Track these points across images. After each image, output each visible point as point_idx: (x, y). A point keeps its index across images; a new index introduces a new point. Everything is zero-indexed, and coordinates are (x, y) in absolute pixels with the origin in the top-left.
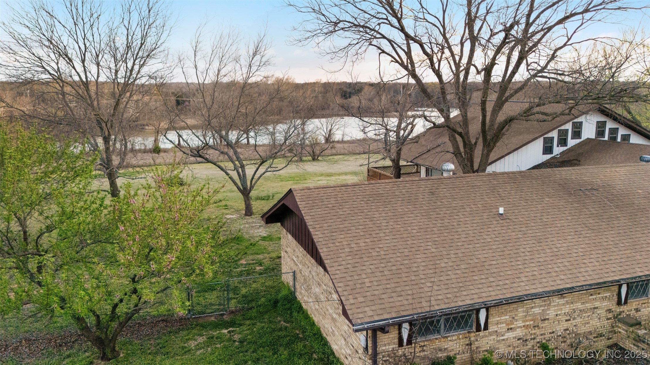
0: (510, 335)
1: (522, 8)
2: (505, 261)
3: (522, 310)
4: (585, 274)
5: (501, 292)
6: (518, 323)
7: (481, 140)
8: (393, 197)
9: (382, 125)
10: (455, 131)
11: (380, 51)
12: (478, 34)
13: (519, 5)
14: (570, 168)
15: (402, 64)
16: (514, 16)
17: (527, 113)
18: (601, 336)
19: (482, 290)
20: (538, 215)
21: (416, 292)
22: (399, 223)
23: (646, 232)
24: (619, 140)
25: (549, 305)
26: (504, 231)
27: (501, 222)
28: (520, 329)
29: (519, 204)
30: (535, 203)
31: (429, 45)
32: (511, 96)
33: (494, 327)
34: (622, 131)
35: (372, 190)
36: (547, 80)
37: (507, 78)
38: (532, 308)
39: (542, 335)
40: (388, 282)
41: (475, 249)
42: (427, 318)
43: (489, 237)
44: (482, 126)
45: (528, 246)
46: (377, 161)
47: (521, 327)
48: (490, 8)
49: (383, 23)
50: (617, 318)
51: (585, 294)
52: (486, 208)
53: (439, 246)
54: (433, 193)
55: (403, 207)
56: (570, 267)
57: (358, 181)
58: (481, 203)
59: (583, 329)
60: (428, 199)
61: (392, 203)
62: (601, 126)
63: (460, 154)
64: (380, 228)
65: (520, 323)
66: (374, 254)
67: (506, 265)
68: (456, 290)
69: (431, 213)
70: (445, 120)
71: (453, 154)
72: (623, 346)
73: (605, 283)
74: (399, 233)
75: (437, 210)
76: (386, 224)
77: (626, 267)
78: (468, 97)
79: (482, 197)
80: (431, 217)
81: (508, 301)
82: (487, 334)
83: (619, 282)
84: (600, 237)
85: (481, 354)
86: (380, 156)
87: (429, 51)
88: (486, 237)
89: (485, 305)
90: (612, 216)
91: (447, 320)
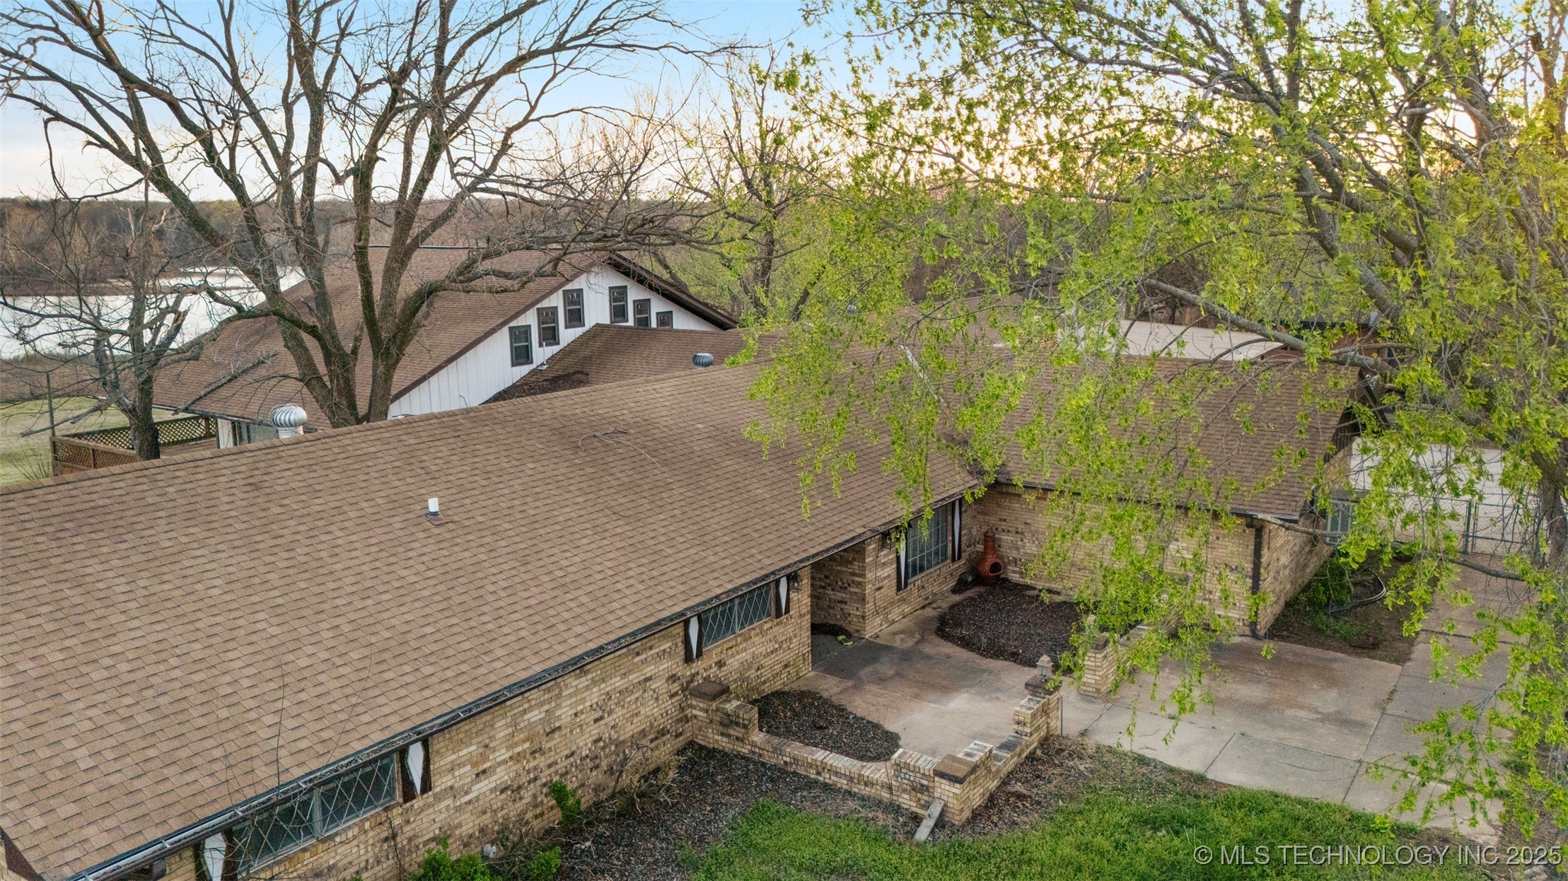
0: (484, 786)
1: (422, 29)
2: (455, 621)
3: (503, 722)
4: (620, 613)
5: (452, 695)
6: (497, 754)
7: (366, 344)
8: (138, 511)
9: (80, 319)
10: (297, 324)
11: (47, 116)
12: (326, 84)
13: (415, 24)
14: (570, 392)
15: (122, 152)
16: (405, 47)
17: (465, 275)
18: (663, 735)
19: (408, 701)
20: (516, 502)
21: (235, 748)
22: (166, 577)
23: (718, 505)
24: (654, 324)
25: (559, 696)
26: (445, 552)
27: (436, 531)
28: (503, 767)
29: (474, 485)
30: (507, 477)
31: (195, 104)
32: (425, 234)
33: (444, 779)
34: (658, 306)
35: (69, 501)
36: (500, 197)
37: (409, 192)
38: (525, 712)
39: (550, 766)
40: (151, 740)
41: (379, 608)
42: (274, 805)
43: (413, 571)
44: (364, 308)
45: (502, 576)
46: (79, 417)
47: (505, 762)
48: (347, 24)
49: (46, 39)
50: (690, 690)
51: (626, 655)
52: (396, 504)
53: (287, 617)
54: (256, 487)
55: (174, 534)
56: (592, 606)
57: (22, 479)
58: (382, 494)
59: (629, 730)
60: (244, 503)
61: (139, 527)
62: (618, 296)
63: (319, 379)
64: (106, 602)
65: (503, 754)
66: (96, 676)
67: (456, 629)
68: (342, 716)
69: (259, 538)
70: (269, 298)
71: (301, 380)
72: (703, 743)
73: (658, 623)
74: (169, 604)
75: (274, 527)
76: (128, 588)
77: (694, 583)
78: (320, 239)
79: (384, 480)
80: (260, 546)
81: (470, 710)
82: (431, 800)
83: (683, 615)
84: (641, 530)
85: (423, 849)
86: (88, 404)
87: (198, 121)
88: (404, 573)
89: (419, 733)
90: (659, 484)
91: (328, 796)
